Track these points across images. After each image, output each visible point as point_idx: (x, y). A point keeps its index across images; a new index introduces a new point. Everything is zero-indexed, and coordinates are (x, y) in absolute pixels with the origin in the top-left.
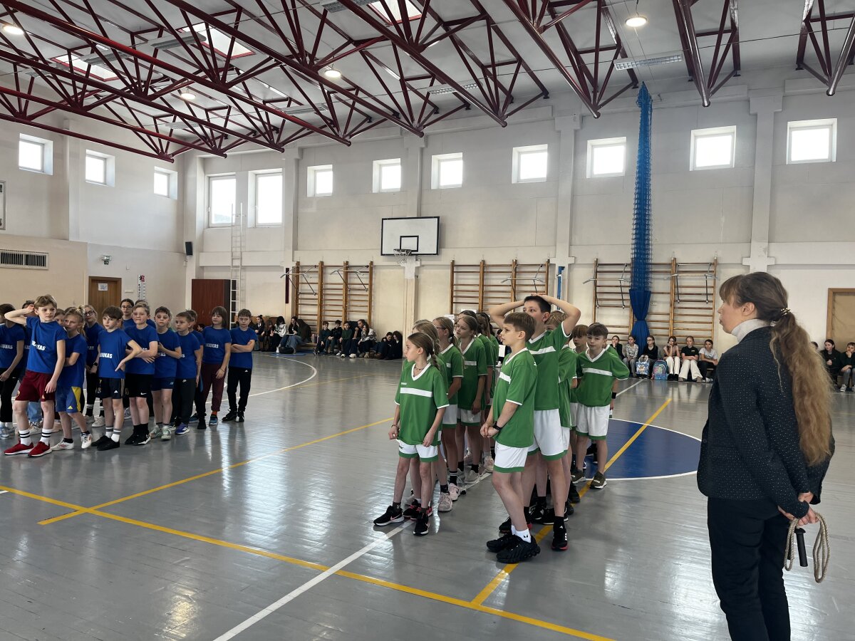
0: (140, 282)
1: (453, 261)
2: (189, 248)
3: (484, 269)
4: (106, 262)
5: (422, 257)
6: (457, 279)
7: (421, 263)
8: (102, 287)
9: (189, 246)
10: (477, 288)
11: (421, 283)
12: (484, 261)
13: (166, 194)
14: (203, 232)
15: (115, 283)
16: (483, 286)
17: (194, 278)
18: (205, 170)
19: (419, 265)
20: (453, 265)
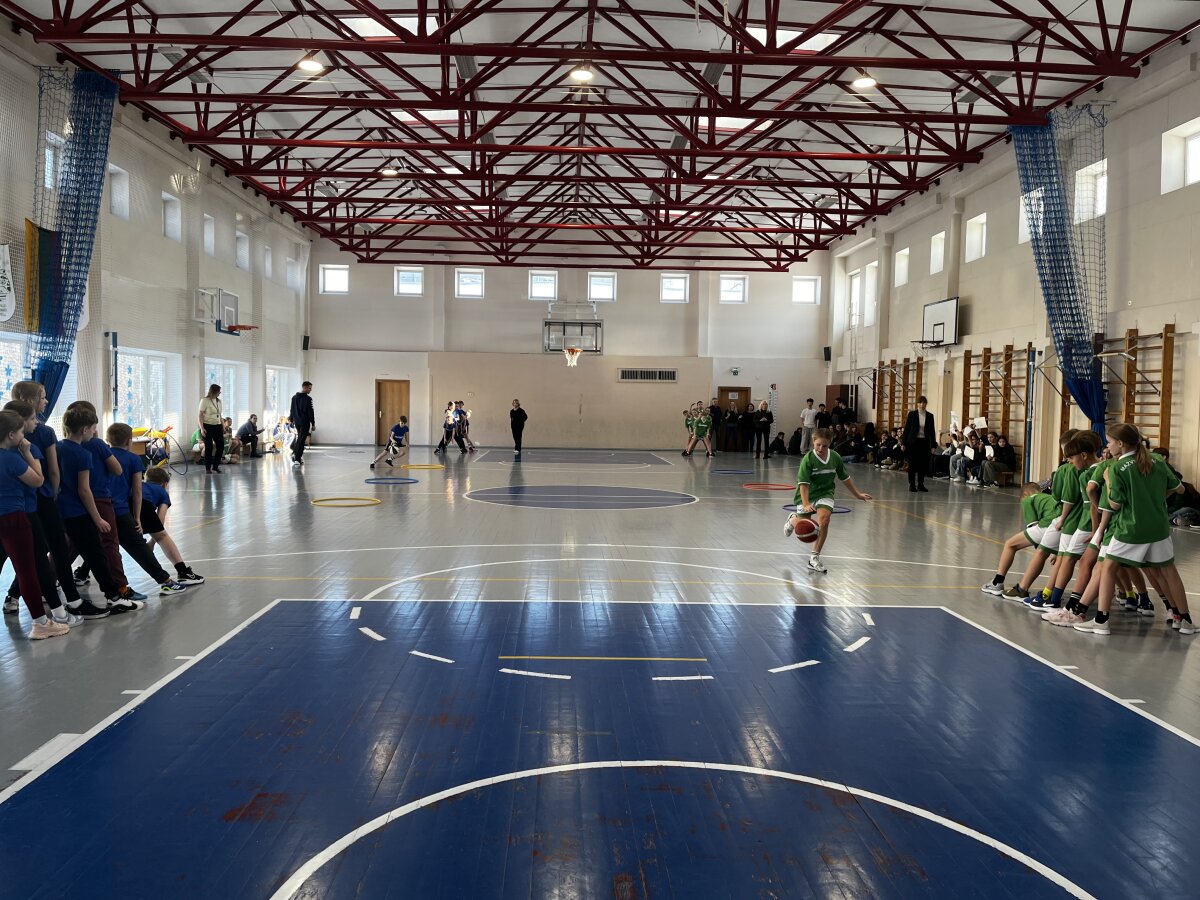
0: (771, 390)
2: (828, 354)
4: (735, 373)
8: (733, 396)
9: (827, 351)
13: (812, 300)
14: (843, 335)
15: (745, 392)
17: (830, 384)
18: (845, 268)
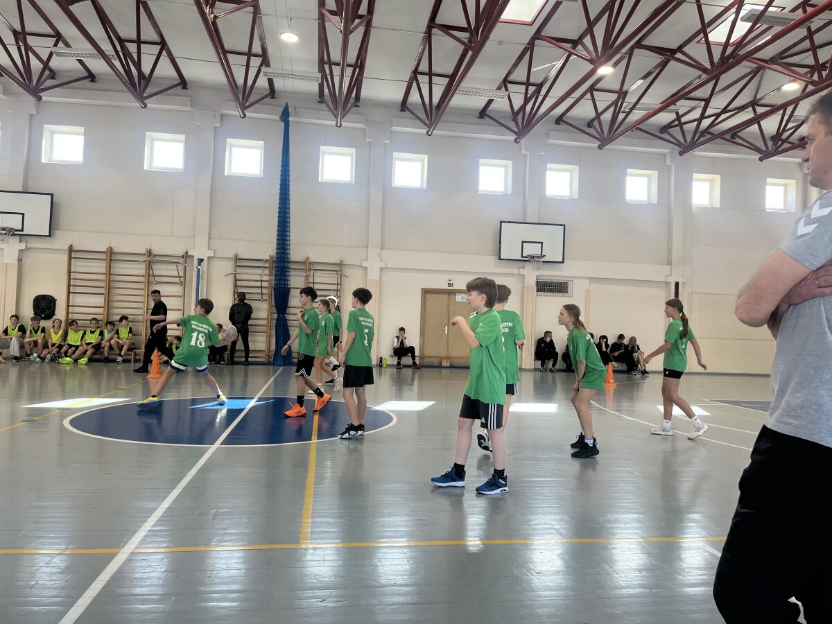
1: (71, 245)
3: (111, 257)
5: (27, 238)
6: (75, 266)
7: (26, 245)
10: (103, 277)
11: (26, 269)
12: (111, 248)
16: (110, 275)
19: (24, 247)
20: (71, 250)
